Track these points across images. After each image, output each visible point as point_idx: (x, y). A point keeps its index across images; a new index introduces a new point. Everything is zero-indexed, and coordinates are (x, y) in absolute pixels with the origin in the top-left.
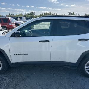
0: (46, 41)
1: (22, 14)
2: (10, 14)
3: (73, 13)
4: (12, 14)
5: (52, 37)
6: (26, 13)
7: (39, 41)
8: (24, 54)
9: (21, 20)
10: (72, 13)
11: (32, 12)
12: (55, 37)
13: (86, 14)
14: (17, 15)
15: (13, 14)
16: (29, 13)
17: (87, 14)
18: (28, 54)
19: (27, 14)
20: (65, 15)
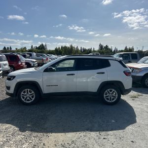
0: (73, 75)
1: (25, 48)
2: (5, 48)
3: (107, 46)
4: (8, 48)
5: (76, 71)
9: (30, 57)
11: (43, 45)
12: (79, 71)
13: (126, 48)
14: (16, 49)
15: (11, 48)
16: (38, 46)
19: (33, 47)
20: (94, 49)
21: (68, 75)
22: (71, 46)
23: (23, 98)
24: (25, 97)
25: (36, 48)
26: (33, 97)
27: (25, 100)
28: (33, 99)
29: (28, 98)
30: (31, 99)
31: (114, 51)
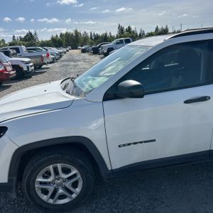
0: (204, 99)
1: (3, 40)
3: (129, 28)
6: (14, 36)
7: (185, 102)
8: (145, 142)
9: (18, 54)
10: (126, 27)
11: (31, 33)
13: (157, 29)
16: (23, 36)
17: (160, 27)
18: (155, 141)
19: (16, 38)
20: (110, 33)
21: (187, 102)
22: (76, 32)
23: (45, 192)
24: (51, 189)
25: (21, 39)
26: (75, 185)
27: (52, 197)
28: (78, 190)
29: (61, 191)
30: (71, 193)
31: (140, 34)
